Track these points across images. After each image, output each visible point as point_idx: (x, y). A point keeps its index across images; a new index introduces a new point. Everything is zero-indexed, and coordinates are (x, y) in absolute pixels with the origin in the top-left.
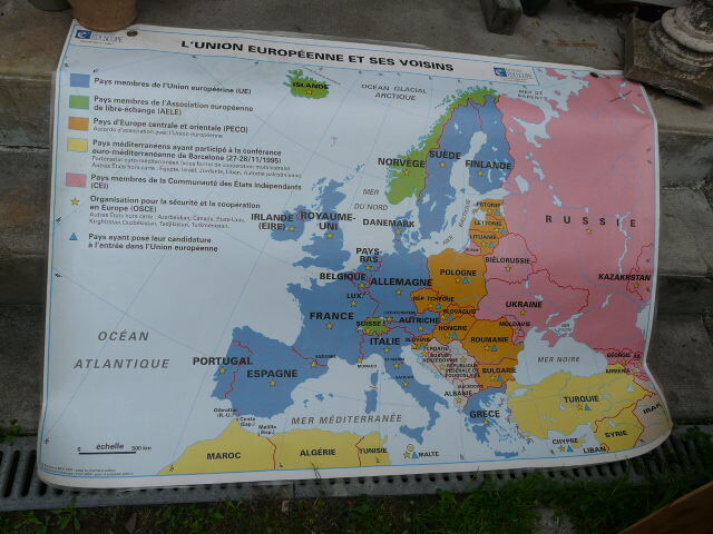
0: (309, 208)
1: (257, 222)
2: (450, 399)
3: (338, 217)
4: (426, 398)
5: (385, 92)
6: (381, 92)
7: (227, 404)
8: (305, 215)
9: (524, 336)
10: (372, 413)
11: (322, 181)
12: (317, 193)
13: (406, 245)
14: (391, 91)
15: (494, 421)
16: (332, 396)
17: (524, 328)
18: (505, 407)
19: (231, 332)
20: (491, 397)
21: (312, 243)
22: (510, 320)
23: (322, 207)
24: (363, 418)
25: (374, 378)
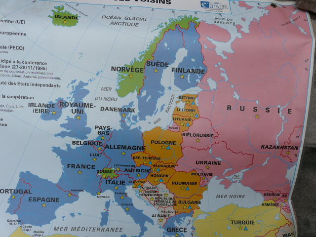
0: (65, 99)
1: (32, 108)
2: (155, 220)
3: (84, 105)
4: (140, 218)
5: (118, 21)
6: (115, 21)
7: (15, 217)
8: (62, 104)
9: (208, 181)
10: (104, 226)
11: (74, 82)
12: (71, 90)
13: (128, 124)
14: (123, 20)
15: (182, 235)
16: (80, 214)
17: (208, 177)
18: (190, 226)
19: (18, 175)
20: (182, 219)
21: (67, 122)
22: (199, 172)
23: (74, 99)
24: (98, 229)
25: (107, 204)
